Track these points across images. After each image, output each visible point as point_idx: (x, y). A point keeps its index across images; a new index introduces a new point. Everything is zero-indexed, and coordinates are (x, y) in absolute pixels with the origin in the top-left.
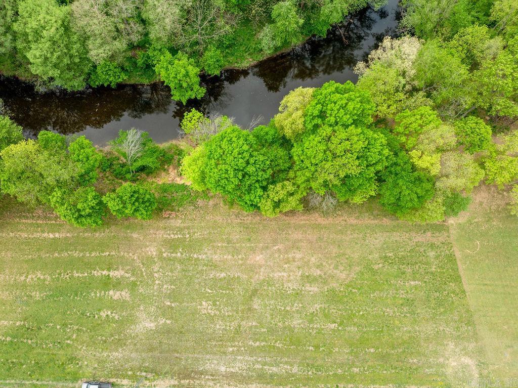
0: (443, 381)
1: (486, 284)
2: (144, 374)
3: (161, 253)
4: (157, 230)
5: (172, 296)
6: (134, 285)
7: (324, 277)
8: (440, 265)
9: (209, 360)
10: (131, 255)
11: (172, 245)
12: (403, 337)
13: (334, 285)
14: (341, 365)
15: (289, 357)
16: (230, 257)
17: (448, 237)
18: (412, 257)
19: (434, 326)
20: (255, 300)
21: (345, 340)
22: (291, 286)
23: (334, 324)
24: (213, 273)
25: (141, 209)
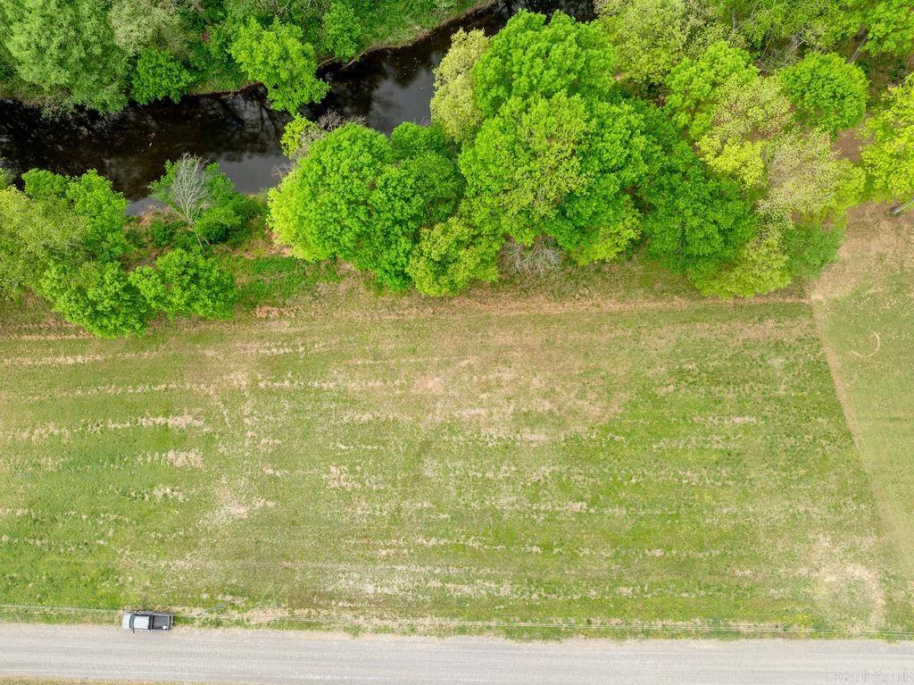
0: (808, 612)
1: (898, 419)
2: (229, 598)
3: (255, 381)
4: (248, 342)
5: (277, 458)
6: (209, 439)
7: (558, 414)
8: (795, 383)
9: (343, 572)
10: (203, 387)
11: (275, 366)
12: (723, 527)
13: (578, 428)
14: (597, 582)
15: (492, 566)
16: (378, 384)
17: (811, 326)
18: (735, 369)
19: (787, 503)
20: (427, 460)
21: (603, 532)
22: (496, 434)
23: (580, 503)
24: (350, 414)
25: (202, 296)
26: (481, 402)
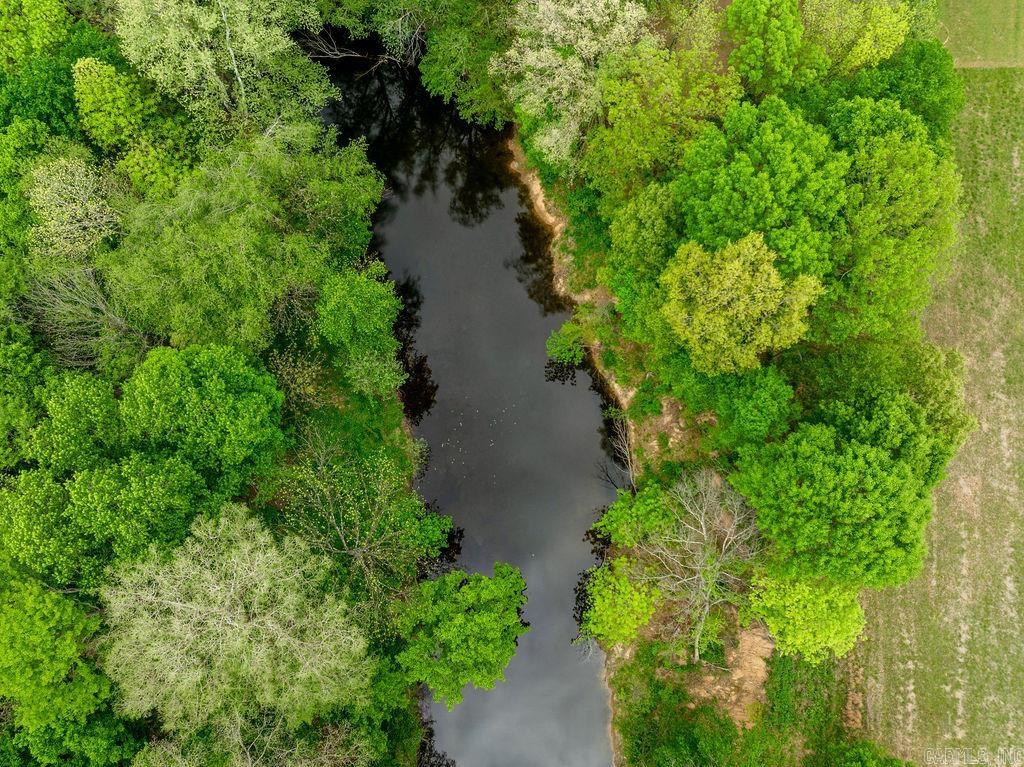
3: (955, 744)
7: (1008, 345)
26: (993, 431)
